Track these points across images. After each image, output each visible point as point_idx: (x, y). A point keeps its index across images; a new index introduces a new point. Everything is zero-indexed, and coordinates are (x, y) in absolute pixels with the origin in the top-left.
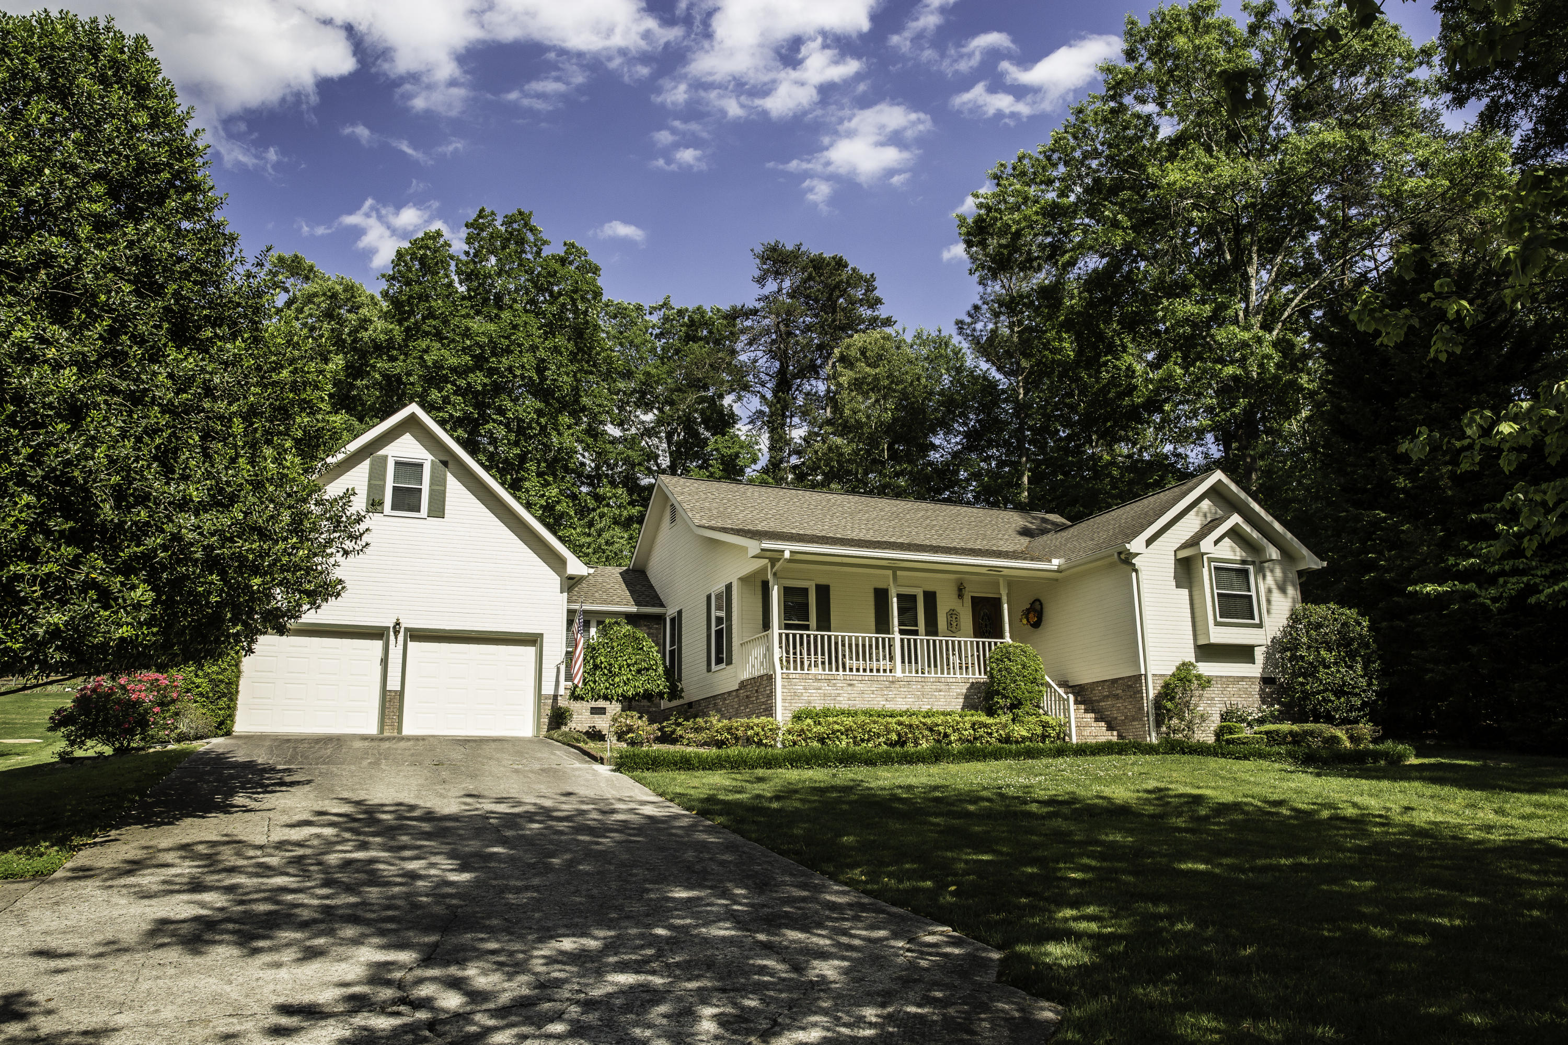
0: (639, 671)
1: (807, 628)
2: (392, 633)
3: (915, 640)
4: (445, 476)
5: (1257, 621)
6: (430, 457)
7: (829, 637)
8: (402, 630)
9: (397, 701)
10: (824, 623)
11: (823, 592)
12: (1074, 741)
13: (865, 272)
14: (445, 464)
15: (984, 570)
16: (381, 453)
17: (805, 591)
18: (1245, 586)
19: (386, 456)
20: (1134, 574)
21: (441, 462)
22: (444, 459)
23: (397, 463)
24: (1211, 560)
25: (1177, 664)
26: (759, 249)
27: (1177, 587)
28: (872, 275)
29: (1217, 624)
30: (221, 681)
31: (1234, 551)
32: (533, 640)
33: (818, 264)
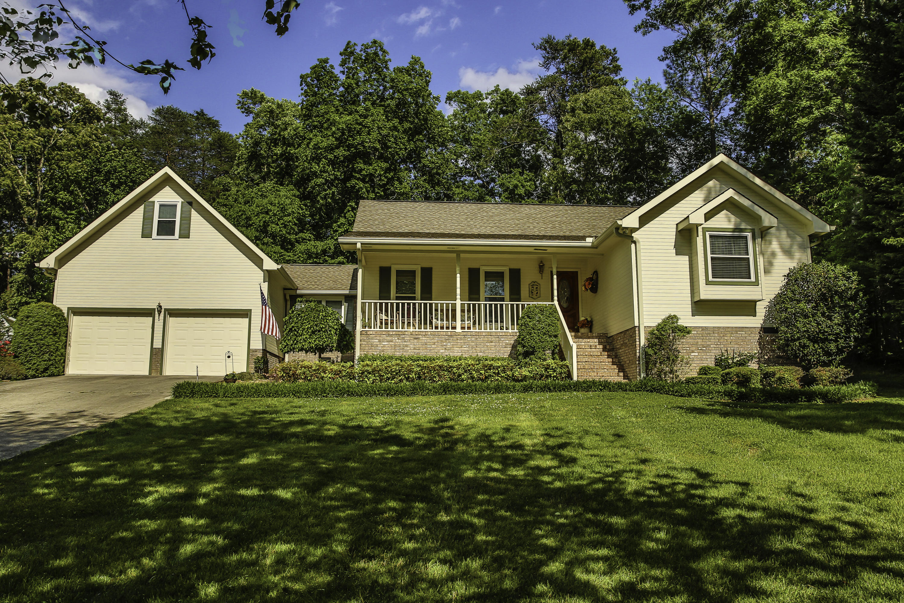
0: (313, 332)
1: (414, 298)
2: (156, 312)
3: (501, 306)
4: (190, 211)
5: (753, 279)
6: (181, 200)
7: (431, 305)
8: (163, 310)
9: (160, 354)
10: (427, 294)
11: (427, 273)
12: (575, 378)
13: (609, 47)
14: (190, 204)
15: (531, 250)
16: (151, 200)
17: (413, 273)
18: (743, 252)
19: (154, 202)
20: (633, 246)
21: (188, 202)
22: (190, 200)
23: (161, 206)
24: (705, 230)
25: (663, 317)
26: (538, 42)
27: (677, 254)
28: (614, 50)
29: (708, 283)
30: (44, 344)
31: (729, 221)
32: (245, 314)
33: (573, 47)
